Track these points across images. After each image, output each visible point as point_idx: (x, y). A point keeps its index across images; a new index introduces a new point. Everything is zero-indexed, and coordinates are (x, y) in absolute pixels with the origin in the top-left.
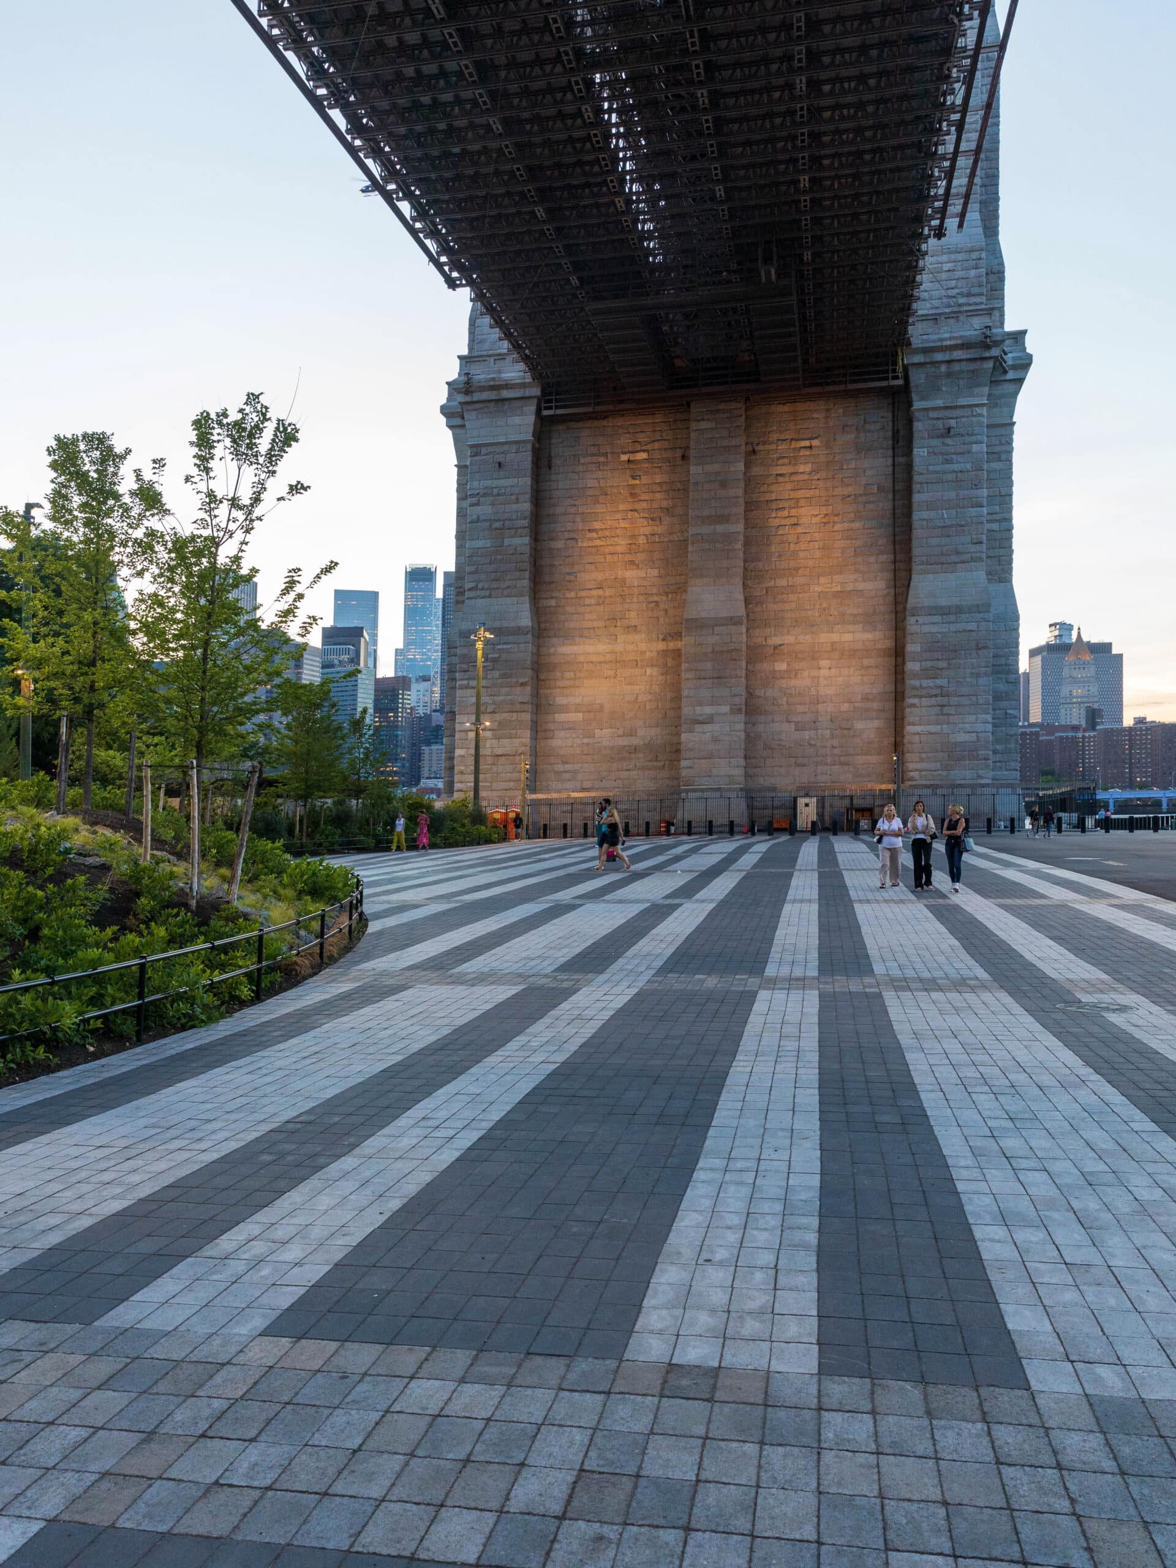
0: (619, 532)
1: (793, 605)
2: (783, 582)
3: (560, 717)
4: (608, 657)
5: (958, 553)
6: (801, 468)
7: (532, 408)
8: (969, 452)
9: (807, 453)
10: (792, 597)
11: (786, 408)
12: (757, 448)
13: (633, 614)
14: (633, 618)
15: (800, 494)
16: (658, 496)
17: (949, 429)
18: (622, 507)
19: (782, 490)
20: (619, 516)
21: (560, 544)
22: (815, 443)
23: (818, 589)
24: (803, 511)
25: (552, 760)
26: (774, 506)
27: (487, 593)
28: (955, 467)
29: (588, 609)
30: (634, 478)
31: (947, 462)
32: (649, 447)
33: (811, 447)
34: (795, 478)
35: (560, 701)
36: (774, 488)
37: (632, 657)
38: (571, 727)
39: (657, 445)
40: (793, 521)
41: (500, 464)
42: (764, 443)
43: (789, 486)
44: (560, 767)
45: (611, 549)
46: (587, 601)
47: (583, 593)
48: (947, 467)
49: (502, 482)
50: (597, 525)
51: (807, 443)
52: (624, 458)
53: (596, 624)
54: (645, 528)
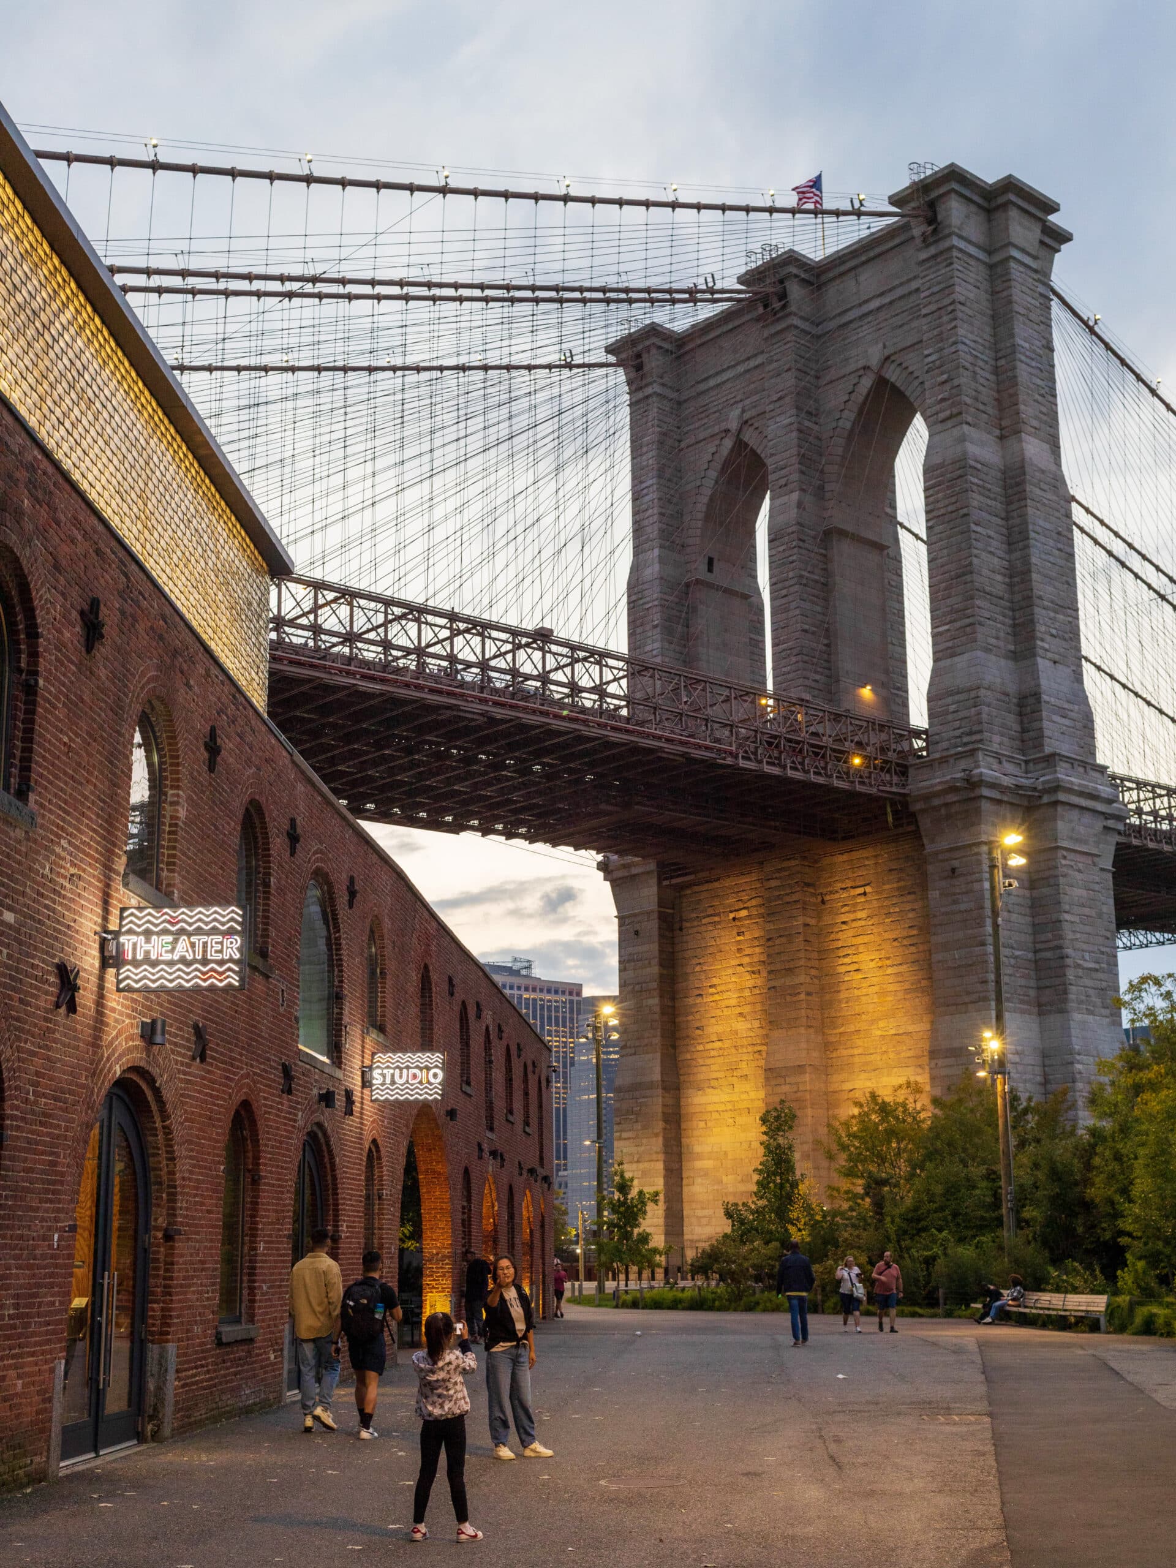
0: (731, 986)
1: (860, 1051)
2: (852, 1028)
3: (698, 1164)
4: (729, 1106)
5: (968, 993)
6: (861, 915)
7: (653, 881)
8: (971, 891)
9: (863, 899)
10: (859, 1042)
11: (844, 858)
12: (827, 898)
13: (743, 1065)
14: (745, 1068)
15: (860, 940)
16: (757, 950)
17: (953, 870)
18: (733, 962)
19: (845, 937)
20: (730, 971)
21: (691, 1001)
22: (868, 889)
23: (879, 1033)
24: (861, 958)
25: (694, 1206)
26: (841, 953)
27: (632, 1051)
28: (963, 907)
29: (712, 1061)
30: (739, 934)
31: (955, 902)
32: (748, 904)
33: (865, 894)
34: (854, 924)
35: (697, 1149)
36: (840, 935)
37: (744, 1105)
38: (706, 1174)
39: (754, 902)
40: (856, 967)
41: (637, 933)
42: (831, 892)
43: (851, 933)
44: (699, 1213)
45: (726, 1003)
46: (713, 1053)
47: (709, 1046)
48: (954, 907)
49: (640, 949)
50: (715, 981)
51: (861, 890)
52: (732, 916)
53: (718, 1075)
54: (749, 981)
